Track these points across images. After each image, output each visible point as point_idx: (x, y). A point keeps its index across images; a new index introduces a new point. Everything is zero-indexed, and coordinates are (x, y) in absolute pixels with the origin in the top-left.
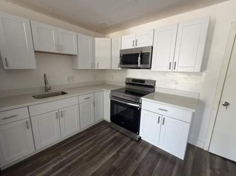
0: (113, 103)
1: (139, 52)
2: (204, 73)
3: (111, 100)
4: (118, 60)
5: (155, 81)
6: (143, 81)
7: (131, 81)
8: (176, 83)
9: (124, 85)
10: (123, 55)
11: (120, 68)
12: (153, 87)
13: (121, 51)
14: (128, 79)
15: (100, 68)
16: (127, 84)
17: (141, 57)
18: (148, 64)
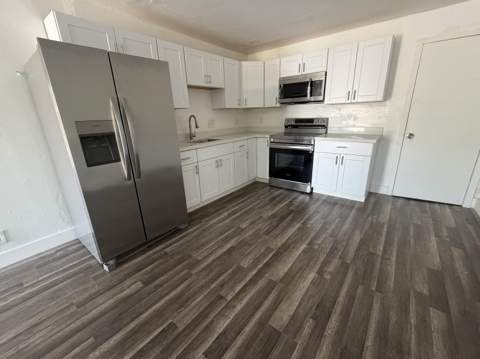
0: (273, 152)
1: (308, 80)
2: (388, 103)
3: (271, 149)
4: (277, 93)
5: (327, 119)
6: (311, 120)
7: (293, 123)
8: (355, 119)
9: (283, 130)
10: (285, 85)
11: (278, 105)
12: (325, 127)
13: (281, 80)
14: (288, 120)
15: (249, 106)
16: (286, 127)
17: (311, 86)
18: (320, 95)
